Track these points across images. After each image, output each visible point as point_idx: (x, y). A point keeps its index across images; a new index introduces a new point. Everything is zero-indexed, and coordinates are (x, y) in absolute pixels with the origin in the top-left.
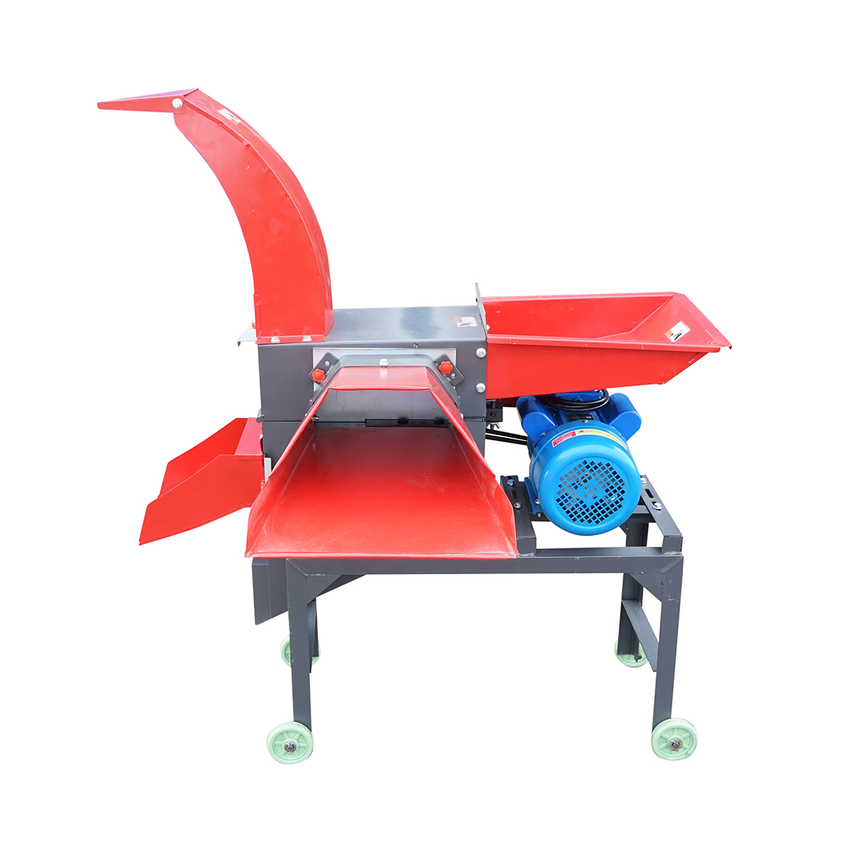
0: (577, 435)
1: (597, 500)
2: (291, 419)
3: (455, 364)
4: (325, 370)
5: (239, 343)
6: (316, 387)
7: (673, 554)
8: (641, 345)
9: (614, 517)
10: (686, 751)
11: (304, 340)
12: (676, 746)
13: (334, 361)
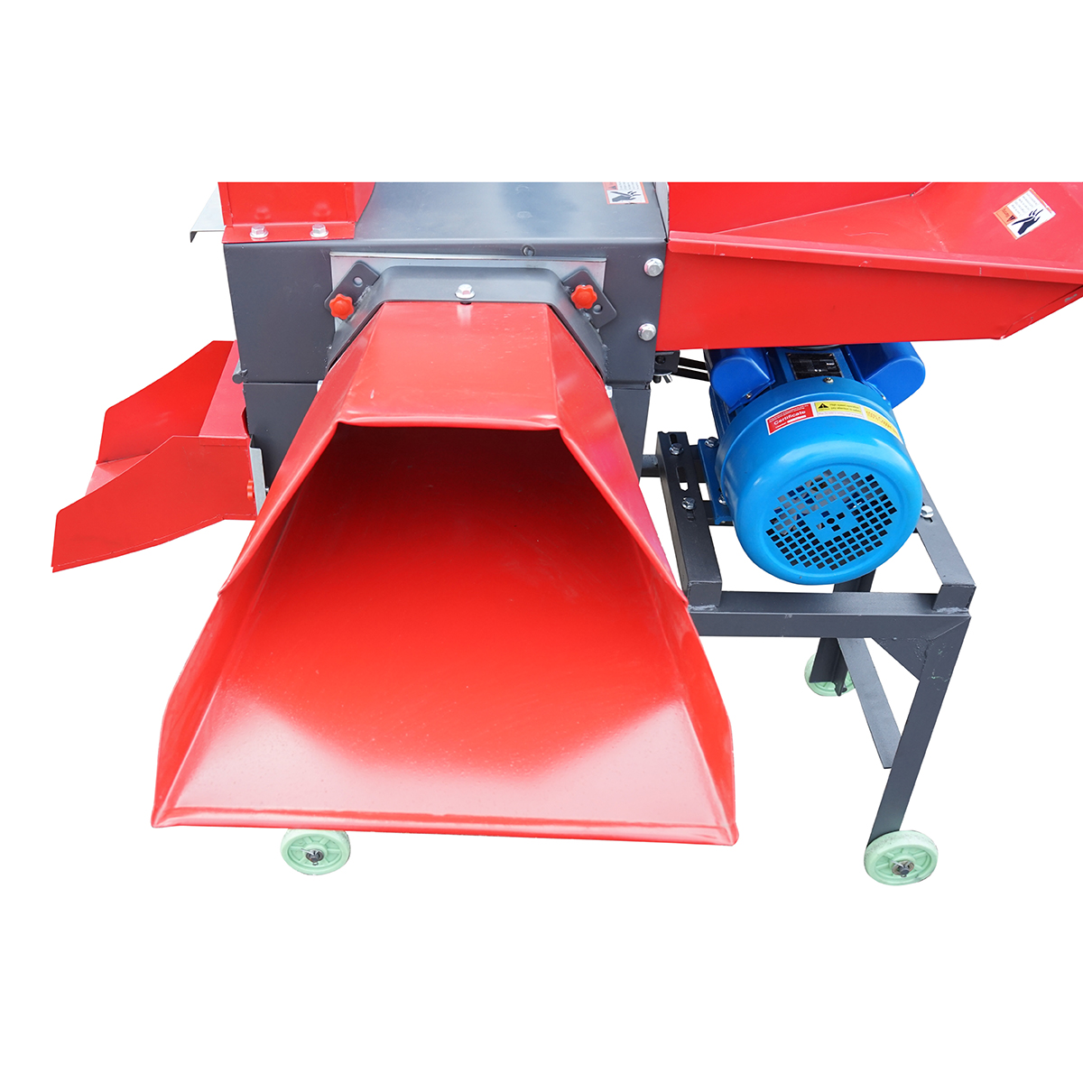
0: (815, 415)
1: (839, 533)
2: (295, 379)
3: (602, 286)
4: (354, 295)
5: (193, 234)
6: (338, 323)
7: (953, 611)
8: (976, 268)
9: (865, 560)
10: (916, 873)
11: (315, 235)
12: (902, 870)
13: (373, 278)
